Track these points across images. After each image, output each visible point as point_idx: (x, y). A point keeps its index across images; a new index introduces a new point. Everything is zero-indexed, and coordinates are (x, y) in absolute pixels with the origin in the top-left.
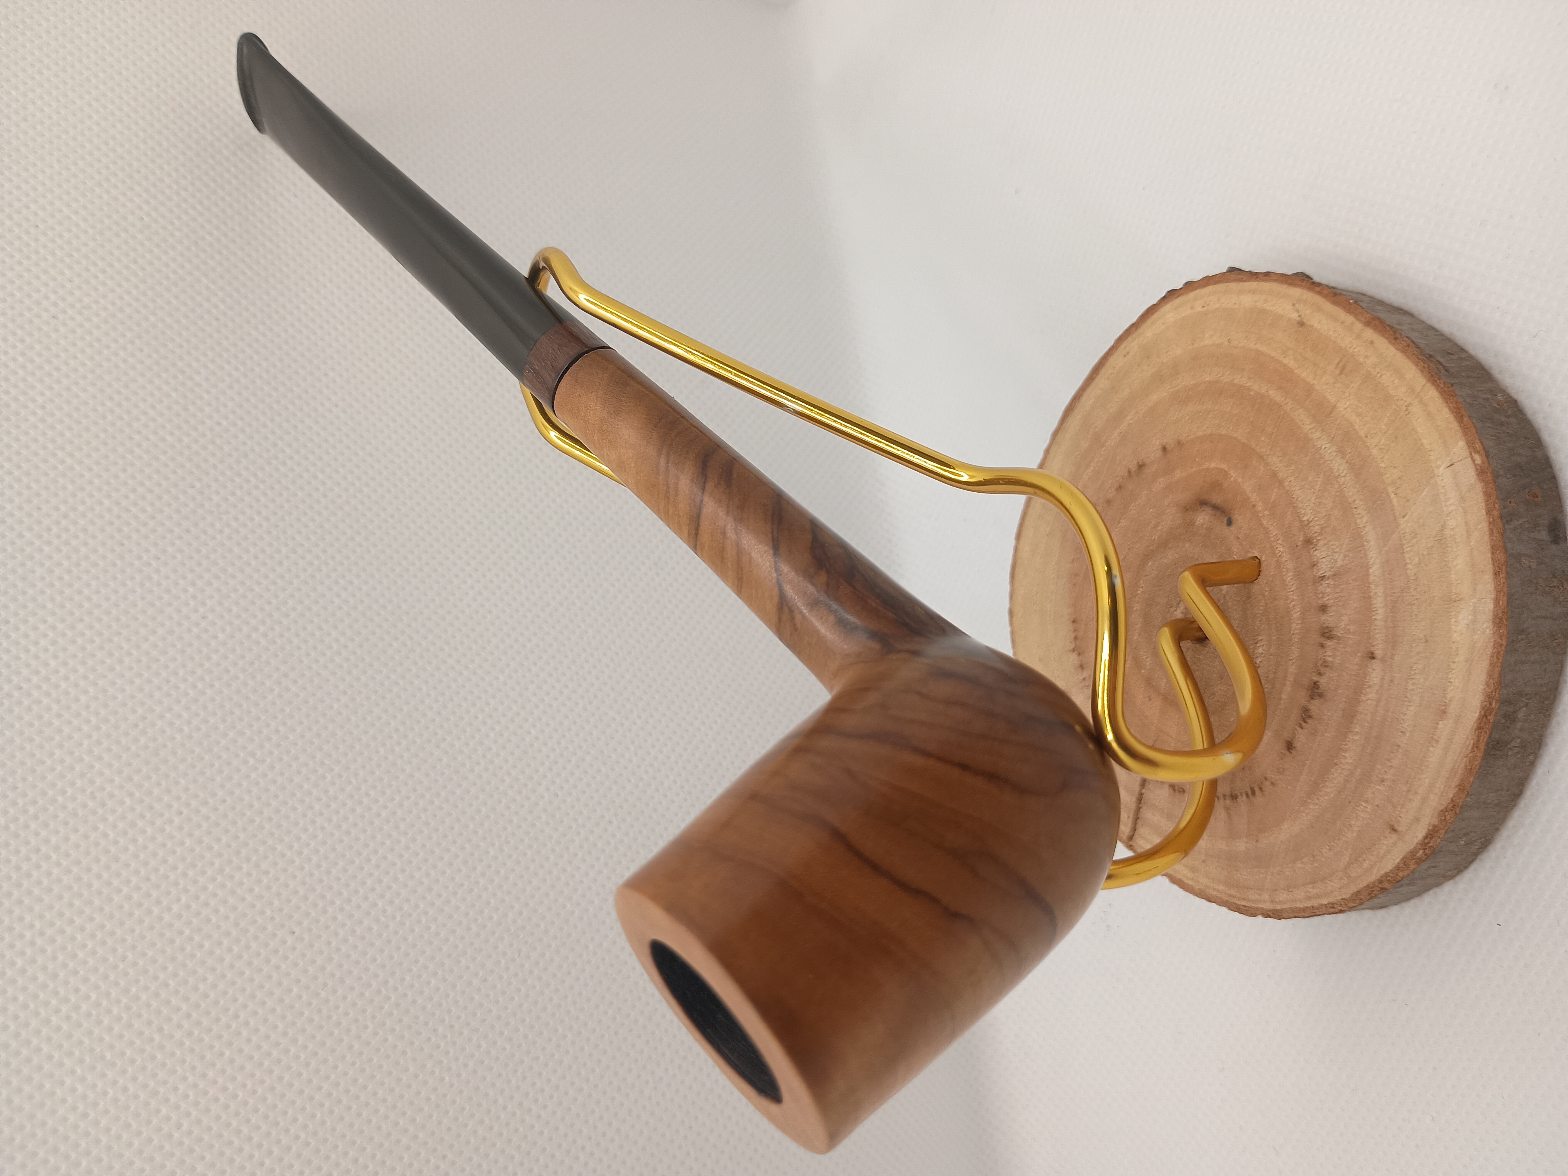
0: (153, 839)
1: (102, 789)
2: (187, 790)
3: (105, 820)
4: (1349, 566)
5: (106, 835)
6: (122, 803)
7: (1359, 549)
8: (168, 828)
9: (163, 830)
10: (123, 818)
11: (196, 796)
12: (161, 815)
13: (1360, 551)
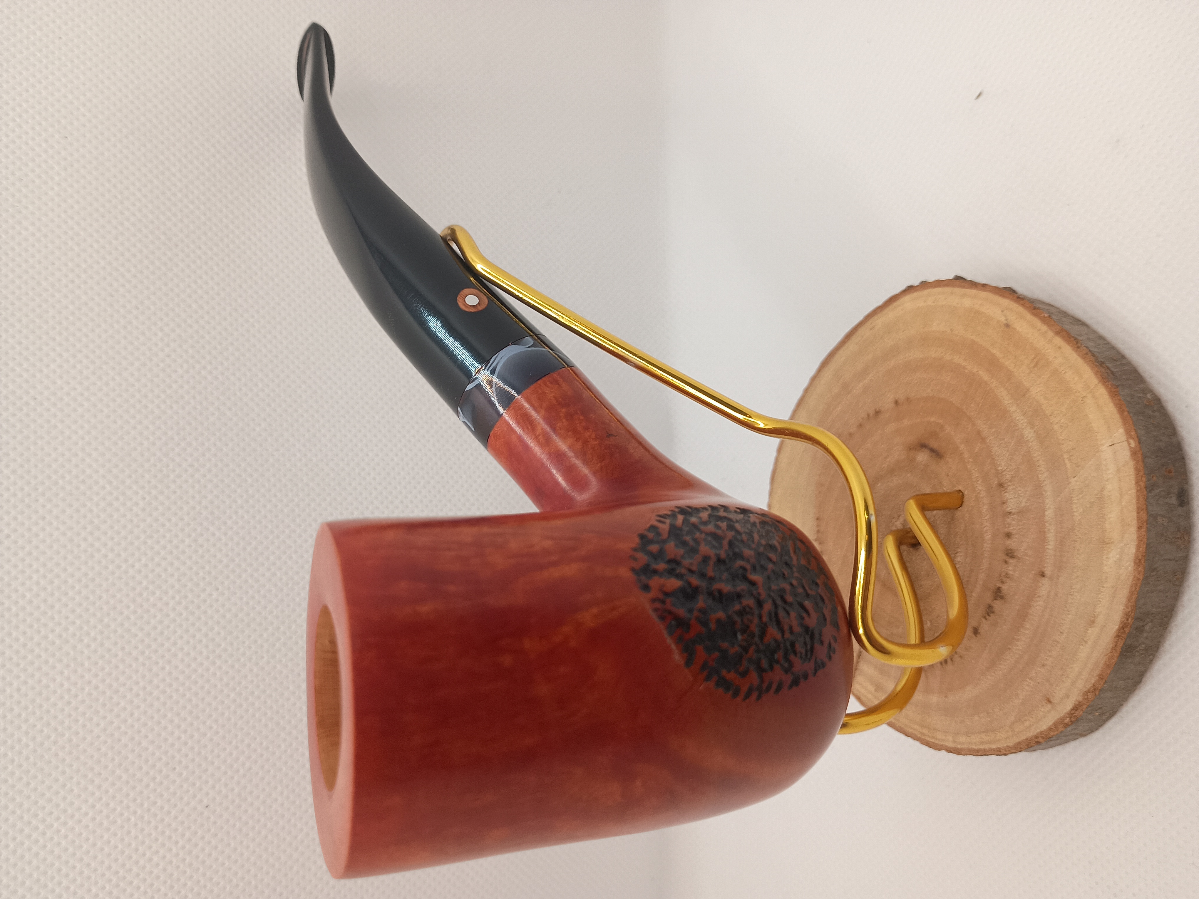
4: (1030, 506)
7: (1039, 497)
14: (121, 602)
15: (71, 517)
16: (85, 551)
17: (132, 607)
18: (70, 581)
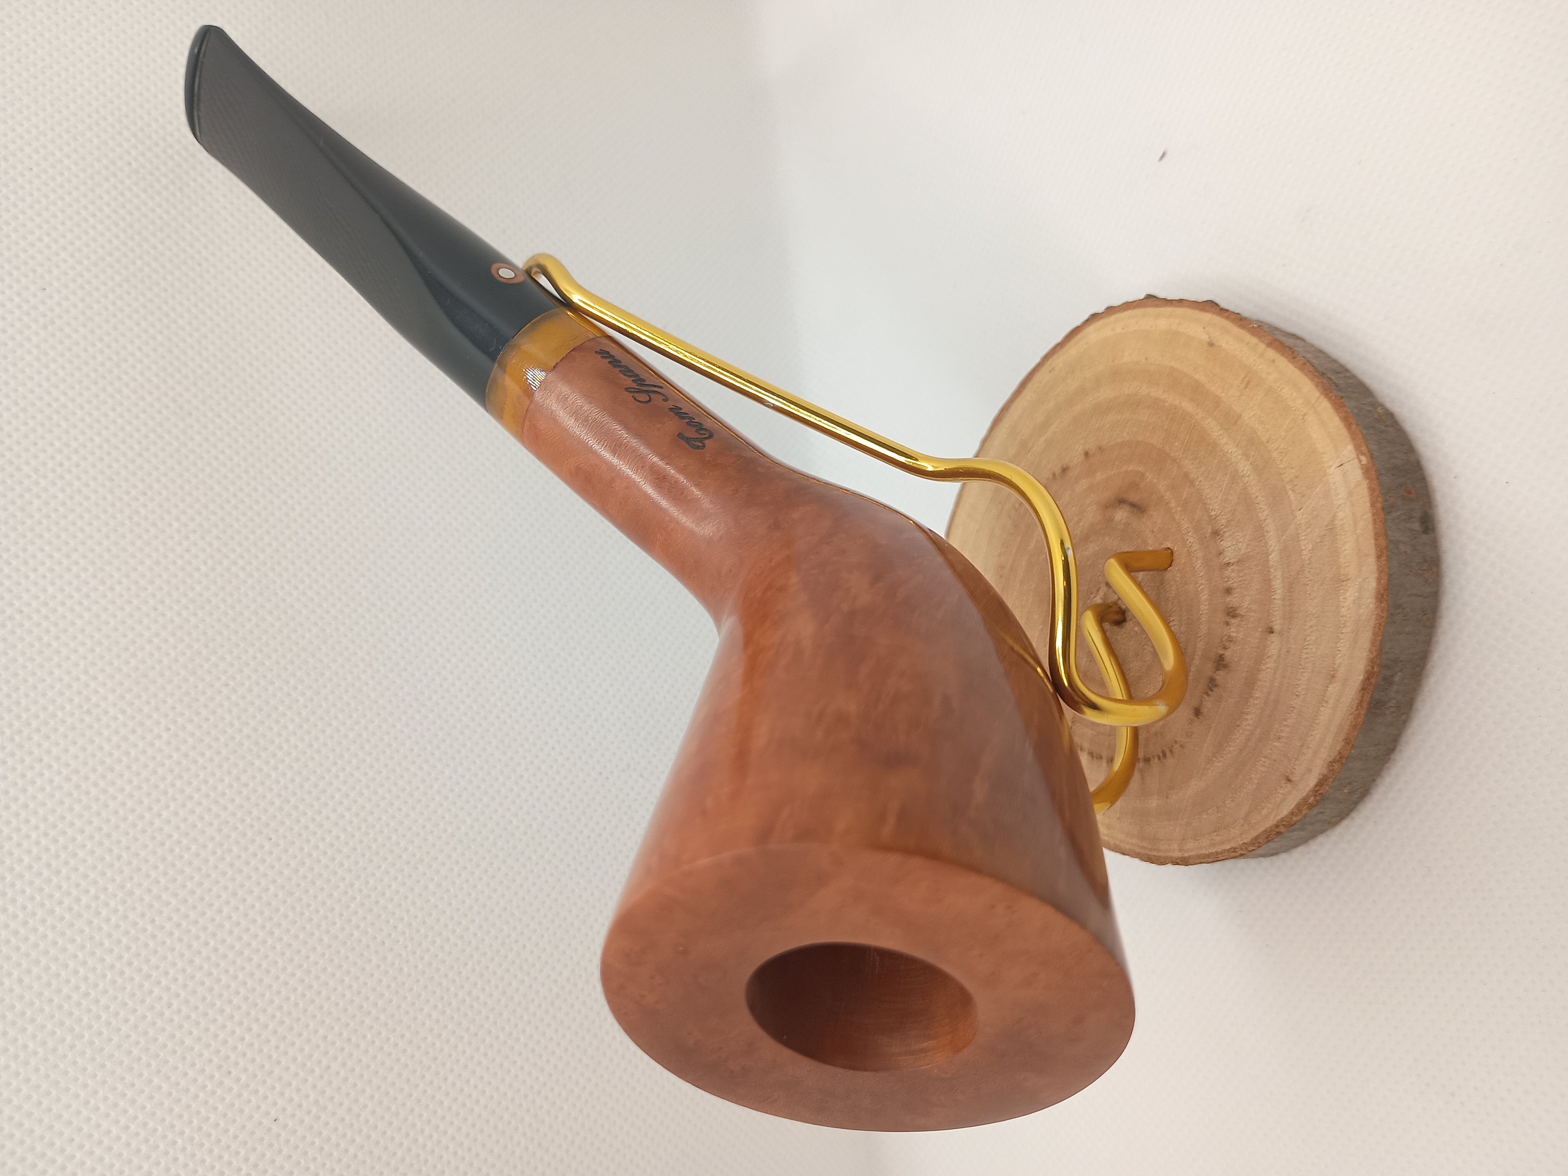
0: (144, 752)
1: (97, 706)
2: (174, 708)
3: (100, 734)
4: (1251, 554)
5: (101, 748)
6: (115, 719)
7: (1260, 539)
8: (157, 743)
9: (152, 744)
10: (117, 732)
11: (182, 714)
12: (151, 730)
13: (1261, 540)
14: (147, 861)
15: (76, 757)
16: (97, 799)
17: (161, 867)
18: (79, 838)
